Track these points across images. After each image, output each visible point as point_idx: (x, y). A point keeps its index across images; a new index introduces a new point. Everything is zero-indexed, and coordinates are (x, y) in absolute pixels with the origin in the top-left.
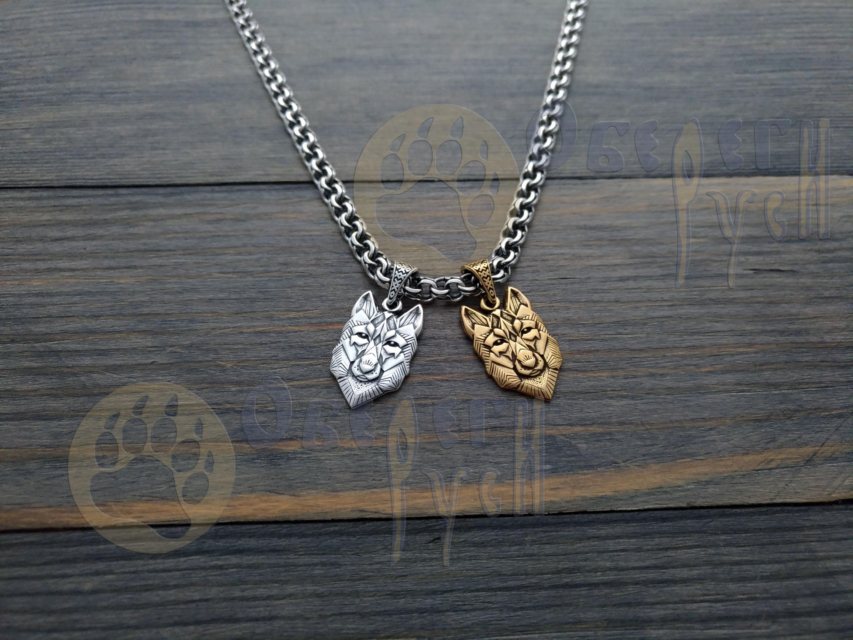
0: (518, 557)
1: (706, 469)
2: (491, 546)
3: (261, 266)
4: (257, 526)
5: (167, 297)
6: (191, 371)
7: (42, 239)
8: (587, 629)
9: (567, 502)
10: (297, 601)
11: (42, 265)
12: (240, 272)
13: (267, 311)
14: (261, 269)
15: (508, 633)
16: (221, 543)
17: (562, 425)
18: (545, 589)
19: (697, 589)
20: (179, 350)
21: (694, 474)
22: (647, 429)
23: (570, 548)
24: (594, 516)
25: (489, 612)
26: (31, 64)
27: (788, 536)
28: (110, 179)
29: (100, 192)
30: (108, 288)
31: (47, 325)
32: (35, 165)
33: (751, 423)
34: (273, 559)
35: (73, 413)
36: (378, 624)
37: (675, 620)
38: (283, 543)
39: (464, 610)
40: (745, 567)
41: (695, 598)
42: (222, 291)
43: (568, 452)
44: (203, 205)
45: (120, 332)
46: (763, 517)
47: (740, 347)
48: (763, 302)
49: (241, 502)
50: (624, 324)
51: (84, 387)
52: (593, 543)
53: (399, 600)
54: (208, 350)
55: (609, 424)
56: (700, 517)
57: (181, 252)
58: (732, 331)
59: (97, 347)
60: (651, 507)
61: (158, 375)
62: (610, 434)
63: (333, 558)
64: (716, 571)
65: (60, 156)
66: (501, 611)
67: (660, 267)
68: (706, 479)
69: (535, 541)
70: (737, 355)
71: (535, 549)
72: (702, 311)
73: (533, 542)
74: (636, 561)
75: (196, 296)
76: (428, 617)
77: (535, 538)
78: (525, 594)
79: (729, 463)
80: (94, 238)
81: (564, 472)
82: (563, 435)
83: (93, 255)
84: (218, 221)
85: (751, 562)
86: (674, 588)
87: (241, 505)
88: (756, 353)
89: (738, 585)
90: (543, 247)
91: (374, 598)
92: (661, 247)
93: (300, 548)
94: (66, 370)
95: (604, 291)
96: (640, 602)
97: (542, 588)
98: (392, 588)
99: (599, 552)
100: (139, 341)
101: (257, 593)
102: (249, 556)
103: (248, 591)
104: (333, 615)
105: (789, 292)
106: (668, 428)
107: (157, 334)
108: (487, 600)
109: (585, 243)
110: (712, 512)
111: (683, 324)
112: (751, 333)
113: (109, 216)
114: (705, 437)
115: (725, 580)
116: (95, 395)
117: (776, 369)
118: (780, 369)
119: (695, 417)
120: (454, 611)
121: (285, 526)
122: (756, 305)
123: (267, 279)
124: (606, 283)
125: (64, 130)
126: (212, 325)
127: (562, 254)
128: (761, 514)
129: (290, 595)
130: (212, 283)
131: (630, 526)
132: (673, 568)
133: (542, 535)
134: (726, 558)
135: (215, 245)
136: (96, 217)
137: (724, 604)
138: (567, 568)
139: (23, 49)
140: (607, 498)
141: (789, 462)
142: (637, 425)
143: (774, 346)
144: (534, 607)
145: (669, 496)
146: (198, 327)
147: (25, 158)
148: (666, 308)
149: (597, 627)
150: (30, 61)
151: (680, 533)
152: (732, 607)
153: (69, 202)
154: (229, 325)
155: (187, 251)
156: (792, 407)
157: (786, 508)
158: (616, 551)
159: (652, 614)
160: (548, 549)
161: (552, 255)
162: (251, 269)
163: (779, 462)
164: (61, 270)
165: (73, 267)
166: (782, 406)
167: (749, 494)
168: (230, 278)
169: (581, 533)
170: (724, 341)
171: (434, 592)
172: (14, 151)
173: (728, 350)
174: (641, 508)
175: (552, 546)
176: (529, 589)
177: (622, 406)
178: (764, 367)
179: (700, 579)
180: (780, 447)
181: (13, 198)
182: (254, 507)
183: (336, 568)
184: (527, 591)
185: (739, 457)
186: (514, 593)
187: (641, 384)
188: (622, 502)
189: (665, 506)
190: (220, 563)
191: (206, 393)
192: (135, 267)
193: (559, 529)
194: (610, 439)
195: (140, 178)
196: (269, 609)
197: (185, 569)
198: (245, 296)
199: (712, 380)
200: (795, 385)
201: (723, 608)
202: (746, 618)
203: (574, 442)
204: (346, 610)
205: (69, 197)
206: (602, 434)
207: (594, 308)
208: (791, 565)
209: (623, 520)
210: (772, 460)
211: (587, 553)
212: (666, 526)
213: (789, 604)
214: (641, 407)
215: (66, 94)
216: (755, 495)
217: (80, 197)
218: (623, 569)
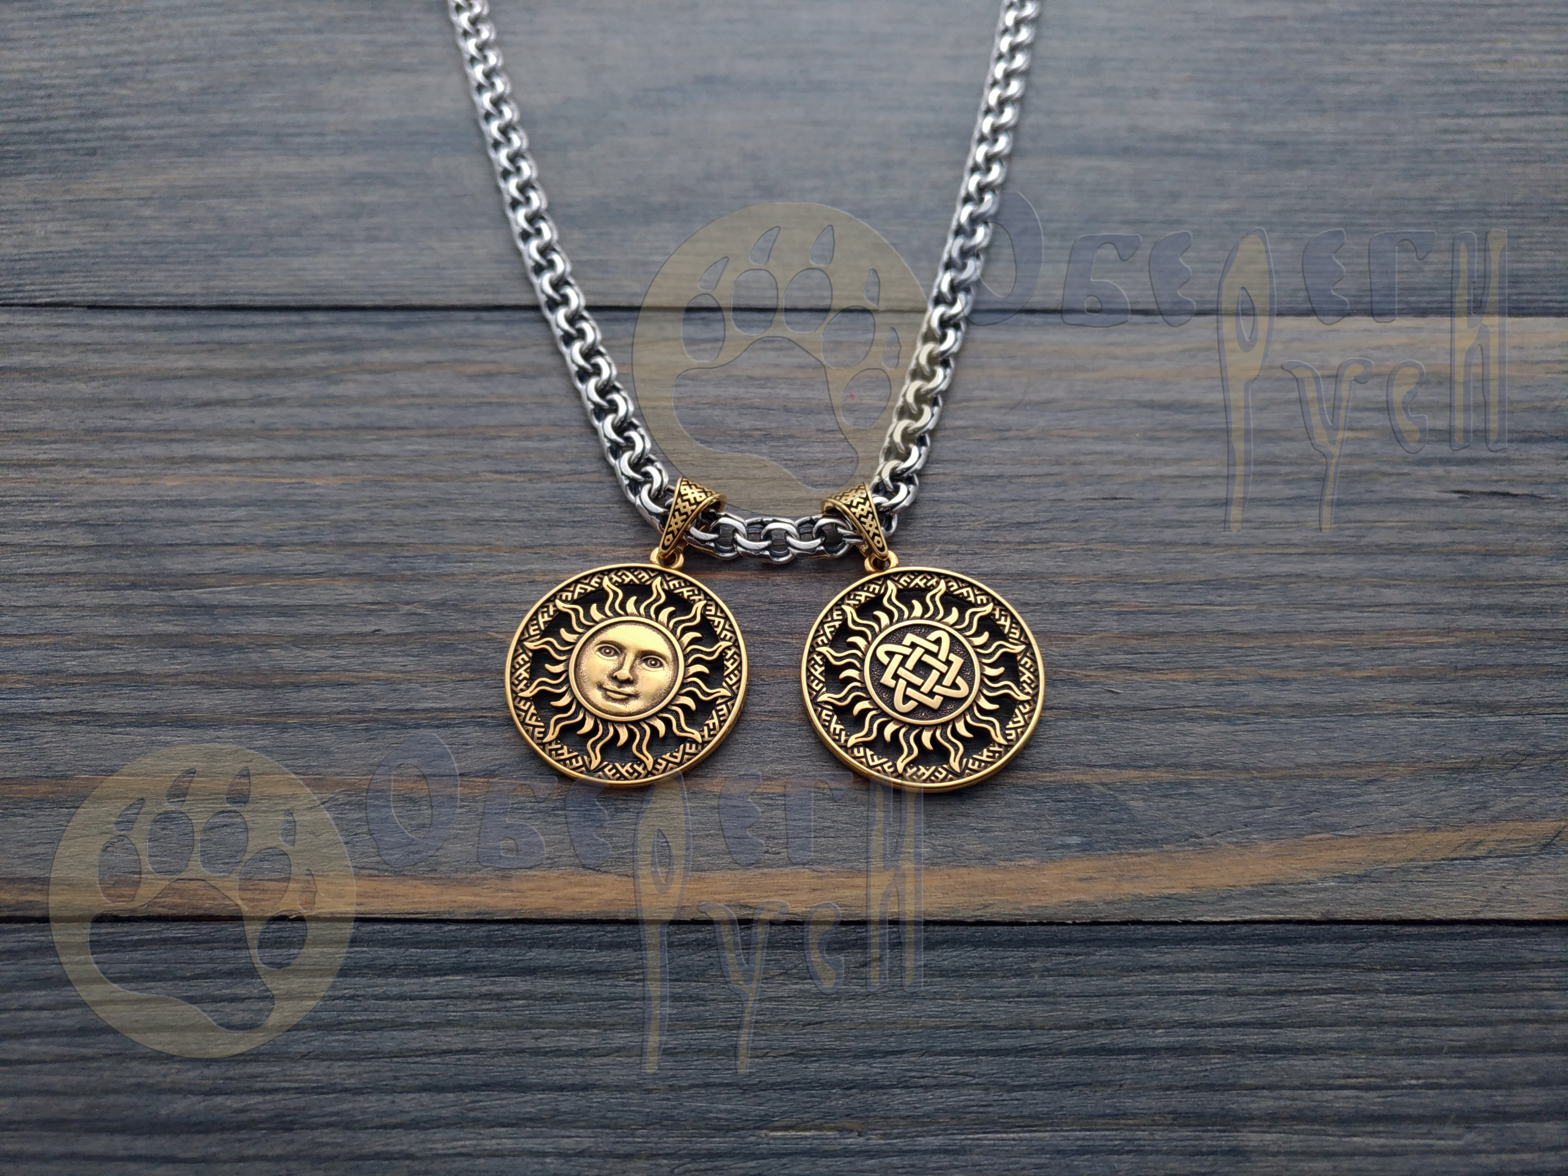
0: (1019, 996)
1: (1358, 854)
2: (971, 976)
3: (567, 463)
4: (561, 927)
5: (398, 513)
6: (443, 648)
7: (179, 403)
8: (1138, 1127)
9: (1108, 903)
10: (631, 1060)
11: (180, 450)
12: (528, 472)
13: (578, 545)
14: (567, 467)
15: (997, 1129)
16: (499, 956)
17: (1102, 766)
18: (1064, 1054)
19: (1334, 1065)
20: (422, 611)
21: (1336, 862)
22: (1253, 779)
23: (1110, 985)
24: (1155, 929)
25: (966, 1092)
26: (150, 76)
27: (1502, 978)
28: (295, 294)
29: (278, 318)
30: (295, 494)
31: (192, 559)
32: (164, 266)
33: (1444, 774)
34: (590, 986)
35: (237, 717)
36: (769, 1105)
37: (1293, 1118)
38: (606, 957)
39: (922, 1086)
40: (1422, 1031)
41: (1331, 1082)
42: (496, 505)
43: (1112, 814)
44: (463, 346)
45: (317, 575)
46: (1459, 944)
47: (1428, 634)
48: (1475, 553)
49: (531, 885)
50: (1218, 584)
51: (257, 671)
52: (1150, 978)
53: (809, 1066)
54: (474, 612)
55: (1186, 766)
56: (1345, 938)
57: (423, 432)
58: (1414, 604)
59: (277, 601)
60: (1256, 917)
61: (384, 654)
62: (1187, 784)
63: (694, 987)
64: (1369, 1035)
65: (206, 250)
66: (986, 1089)
67: (1288, 482)
68: (1356, 873)
69: (1048, 970)
70: (1422, 648)
71: (1048, 984)
72: (1362, 566)
73: (1046, 972)
74: (1227, 1012)
75: (450, 514)
76: (859, 1096)
77: (1049, 965)
78: (1030, 1062)
79: (1401, 844)
80: (269, 403)
81: (1103, 849)
82: (1103, 784)
83: (267, 432)
84: (489, 375)
85: (1434, 1023)
86: (1292, 1062)
87: (532, 890)
88: (1457, 646)
89: (1408, 1061)
90: (1074, 439)
91: (766, 1060)
92: (1288, 445)
93: (636, 968)
94: (225, 640)
95: (1182, 524)
96: (1231, 1085)
97: (1058, 1053)
98: (796, 1044)
99: (1161, 994)
100: (350, 591)
101: (562, 1044)
102: (546, 978)
103: (545, 1040)
104: (692, 1086)
105: (1525, 535)
106: (1292, 777)
107: (381, 579)
108: (962, 1071)
109: (1150, 434)
110: (1366, 929)
111: (1325, 590)
112: (1450, 609)
113: (294, 362)
114: (1359, 795)
115: (1385, 1053)
116: (275, 687)
117: (1493, 678)
118: (1502, 677)
119: (1339, 759)
120: (904, 1087)
121: (609, 928)
122: (1462, 557)
123: (577, 485)
124: (1188, 510)
125: (213, 202)
126: (482, 567)
127: (1110, 453)
128: (1452, 936)
129: (618, 1050)
130: (478, 491)
131: (1217, 950)
132: (1292, 1025)
133: (1062, 959)
134: (1388, 1014)
135: (483, 420)
136: (271, 365)
137: (1383, 1093)
138: (1105, 1020)
139: (135, 48)
140: (1180, 900)
141: (1509, 846)
142: (1236, 770)
143: (1493, 634)
144: (1044, 1085)
145: (1288, 899)
146: (456, 571)
147: (146, 253)
148: (1295, 558)
149: (1155, 1123)
150: (147, 71)
151: (1305, 965)
152: (1395, 1099)
153: (225, 335)
154: (511, 567)
155: (433, 431)
156: (1518, 746)
157: (1501, 928)
158: (1192, 993)
159: (1253, 1106)
160: (1071, 985)
161: (1090, 454)
162: (548, 467)
163: (1492, 845)
164: (213, 460)
165: (234, 455)
166: (1501, 746)
167: (1435, 901)
168: (512, 481)
169: (1130, 958)
170: (1399, 623)
171: (871, 1054)
172: (126, 240)
173: (1406, 638)
174: (1238, 918)
175: (1080, 980)
176: (1036, 1053)
177: (1210, 735)
178: (1472, 673)
179: (1342, 1049)
180: (1494, 820)
181: (126, 327)
182: (555, 894)
183: (698, 1005)
184: (1032, 1057)
185: (1419, 835)
186: (1009, 1059)
187: (1245, 696)
188: (1206, 907)
189: (1281, 916)
190: (497, 989)
191: (471, 688)
192: (341, 458)
193: (1091, 950)
194: (1187, 794)
195: (348, 293)
196: (583, 1071)
197: (438, 998)
198: (539, 515)
199: (1375, 693)
200: (1528, 708)
201: (1380, 1100)
202: (1420, 1119)
203: (1122, 797)
204: (714, 1078)
205: (223, 325)
206: (1174, 785)
207: (1163, 556)
208: (1505, 1029)
209: (1208, 939)
210: (1480, 842)
211: (1140, 994)
212: (1283, 952)
213: (1499, 1097)
214: (1245, 737)
215: (214, 136)
216: (1445, 904)
217: (242, 327)
218: (1202, 1026)
